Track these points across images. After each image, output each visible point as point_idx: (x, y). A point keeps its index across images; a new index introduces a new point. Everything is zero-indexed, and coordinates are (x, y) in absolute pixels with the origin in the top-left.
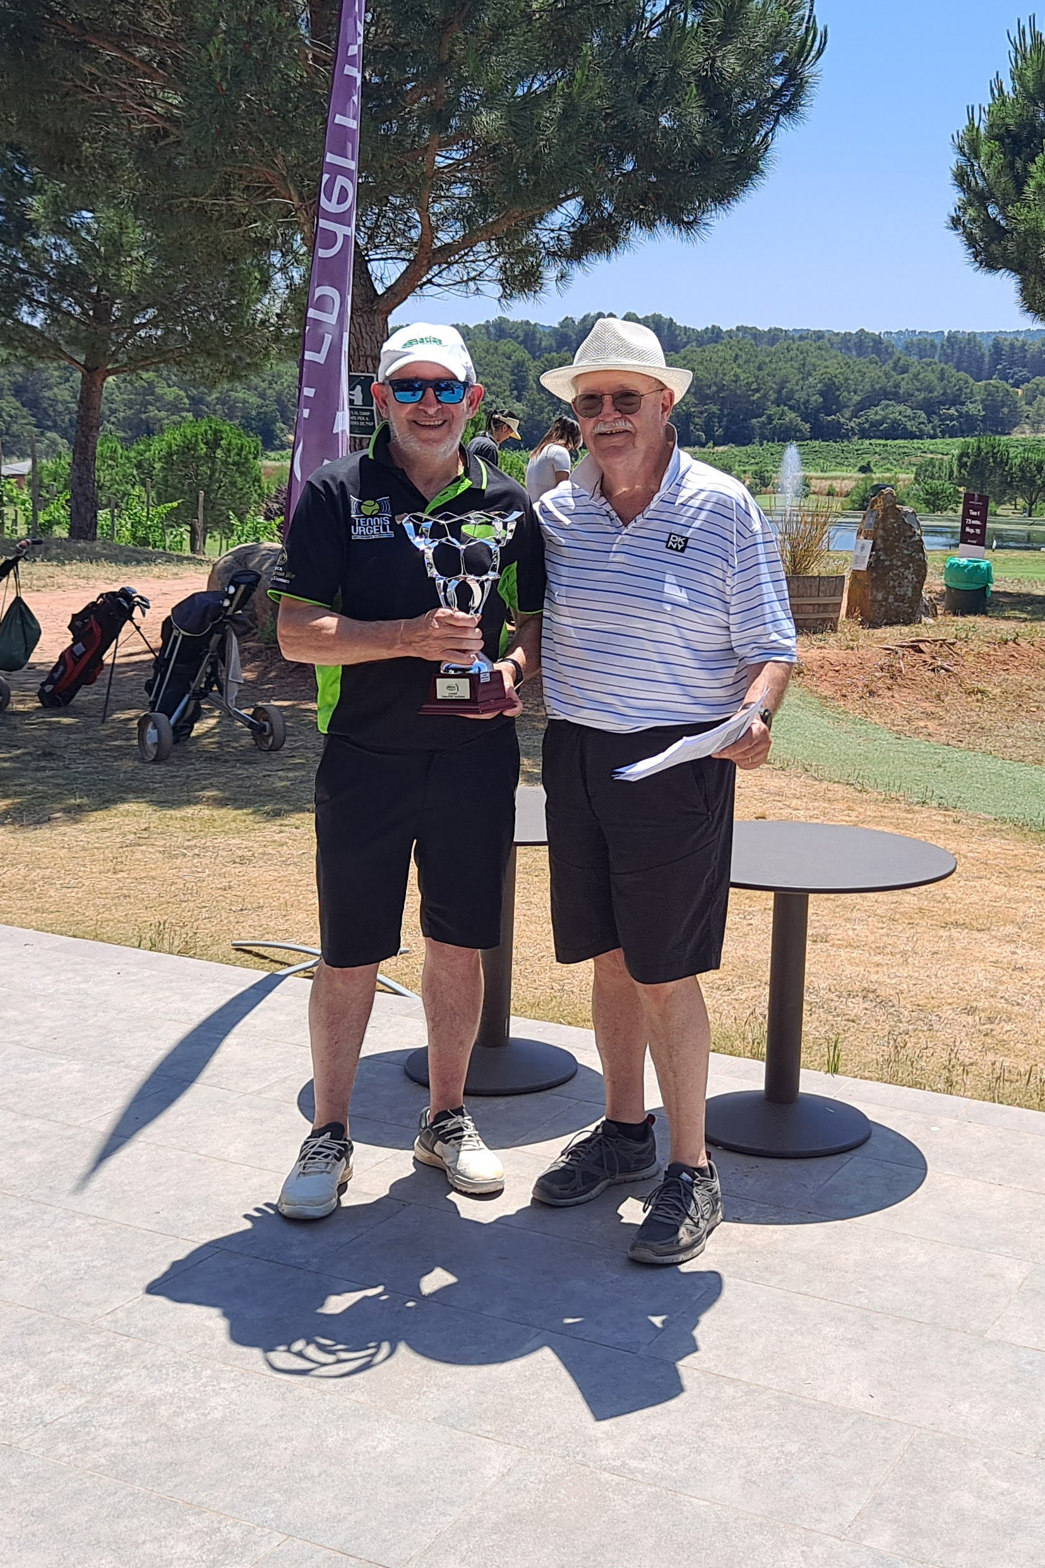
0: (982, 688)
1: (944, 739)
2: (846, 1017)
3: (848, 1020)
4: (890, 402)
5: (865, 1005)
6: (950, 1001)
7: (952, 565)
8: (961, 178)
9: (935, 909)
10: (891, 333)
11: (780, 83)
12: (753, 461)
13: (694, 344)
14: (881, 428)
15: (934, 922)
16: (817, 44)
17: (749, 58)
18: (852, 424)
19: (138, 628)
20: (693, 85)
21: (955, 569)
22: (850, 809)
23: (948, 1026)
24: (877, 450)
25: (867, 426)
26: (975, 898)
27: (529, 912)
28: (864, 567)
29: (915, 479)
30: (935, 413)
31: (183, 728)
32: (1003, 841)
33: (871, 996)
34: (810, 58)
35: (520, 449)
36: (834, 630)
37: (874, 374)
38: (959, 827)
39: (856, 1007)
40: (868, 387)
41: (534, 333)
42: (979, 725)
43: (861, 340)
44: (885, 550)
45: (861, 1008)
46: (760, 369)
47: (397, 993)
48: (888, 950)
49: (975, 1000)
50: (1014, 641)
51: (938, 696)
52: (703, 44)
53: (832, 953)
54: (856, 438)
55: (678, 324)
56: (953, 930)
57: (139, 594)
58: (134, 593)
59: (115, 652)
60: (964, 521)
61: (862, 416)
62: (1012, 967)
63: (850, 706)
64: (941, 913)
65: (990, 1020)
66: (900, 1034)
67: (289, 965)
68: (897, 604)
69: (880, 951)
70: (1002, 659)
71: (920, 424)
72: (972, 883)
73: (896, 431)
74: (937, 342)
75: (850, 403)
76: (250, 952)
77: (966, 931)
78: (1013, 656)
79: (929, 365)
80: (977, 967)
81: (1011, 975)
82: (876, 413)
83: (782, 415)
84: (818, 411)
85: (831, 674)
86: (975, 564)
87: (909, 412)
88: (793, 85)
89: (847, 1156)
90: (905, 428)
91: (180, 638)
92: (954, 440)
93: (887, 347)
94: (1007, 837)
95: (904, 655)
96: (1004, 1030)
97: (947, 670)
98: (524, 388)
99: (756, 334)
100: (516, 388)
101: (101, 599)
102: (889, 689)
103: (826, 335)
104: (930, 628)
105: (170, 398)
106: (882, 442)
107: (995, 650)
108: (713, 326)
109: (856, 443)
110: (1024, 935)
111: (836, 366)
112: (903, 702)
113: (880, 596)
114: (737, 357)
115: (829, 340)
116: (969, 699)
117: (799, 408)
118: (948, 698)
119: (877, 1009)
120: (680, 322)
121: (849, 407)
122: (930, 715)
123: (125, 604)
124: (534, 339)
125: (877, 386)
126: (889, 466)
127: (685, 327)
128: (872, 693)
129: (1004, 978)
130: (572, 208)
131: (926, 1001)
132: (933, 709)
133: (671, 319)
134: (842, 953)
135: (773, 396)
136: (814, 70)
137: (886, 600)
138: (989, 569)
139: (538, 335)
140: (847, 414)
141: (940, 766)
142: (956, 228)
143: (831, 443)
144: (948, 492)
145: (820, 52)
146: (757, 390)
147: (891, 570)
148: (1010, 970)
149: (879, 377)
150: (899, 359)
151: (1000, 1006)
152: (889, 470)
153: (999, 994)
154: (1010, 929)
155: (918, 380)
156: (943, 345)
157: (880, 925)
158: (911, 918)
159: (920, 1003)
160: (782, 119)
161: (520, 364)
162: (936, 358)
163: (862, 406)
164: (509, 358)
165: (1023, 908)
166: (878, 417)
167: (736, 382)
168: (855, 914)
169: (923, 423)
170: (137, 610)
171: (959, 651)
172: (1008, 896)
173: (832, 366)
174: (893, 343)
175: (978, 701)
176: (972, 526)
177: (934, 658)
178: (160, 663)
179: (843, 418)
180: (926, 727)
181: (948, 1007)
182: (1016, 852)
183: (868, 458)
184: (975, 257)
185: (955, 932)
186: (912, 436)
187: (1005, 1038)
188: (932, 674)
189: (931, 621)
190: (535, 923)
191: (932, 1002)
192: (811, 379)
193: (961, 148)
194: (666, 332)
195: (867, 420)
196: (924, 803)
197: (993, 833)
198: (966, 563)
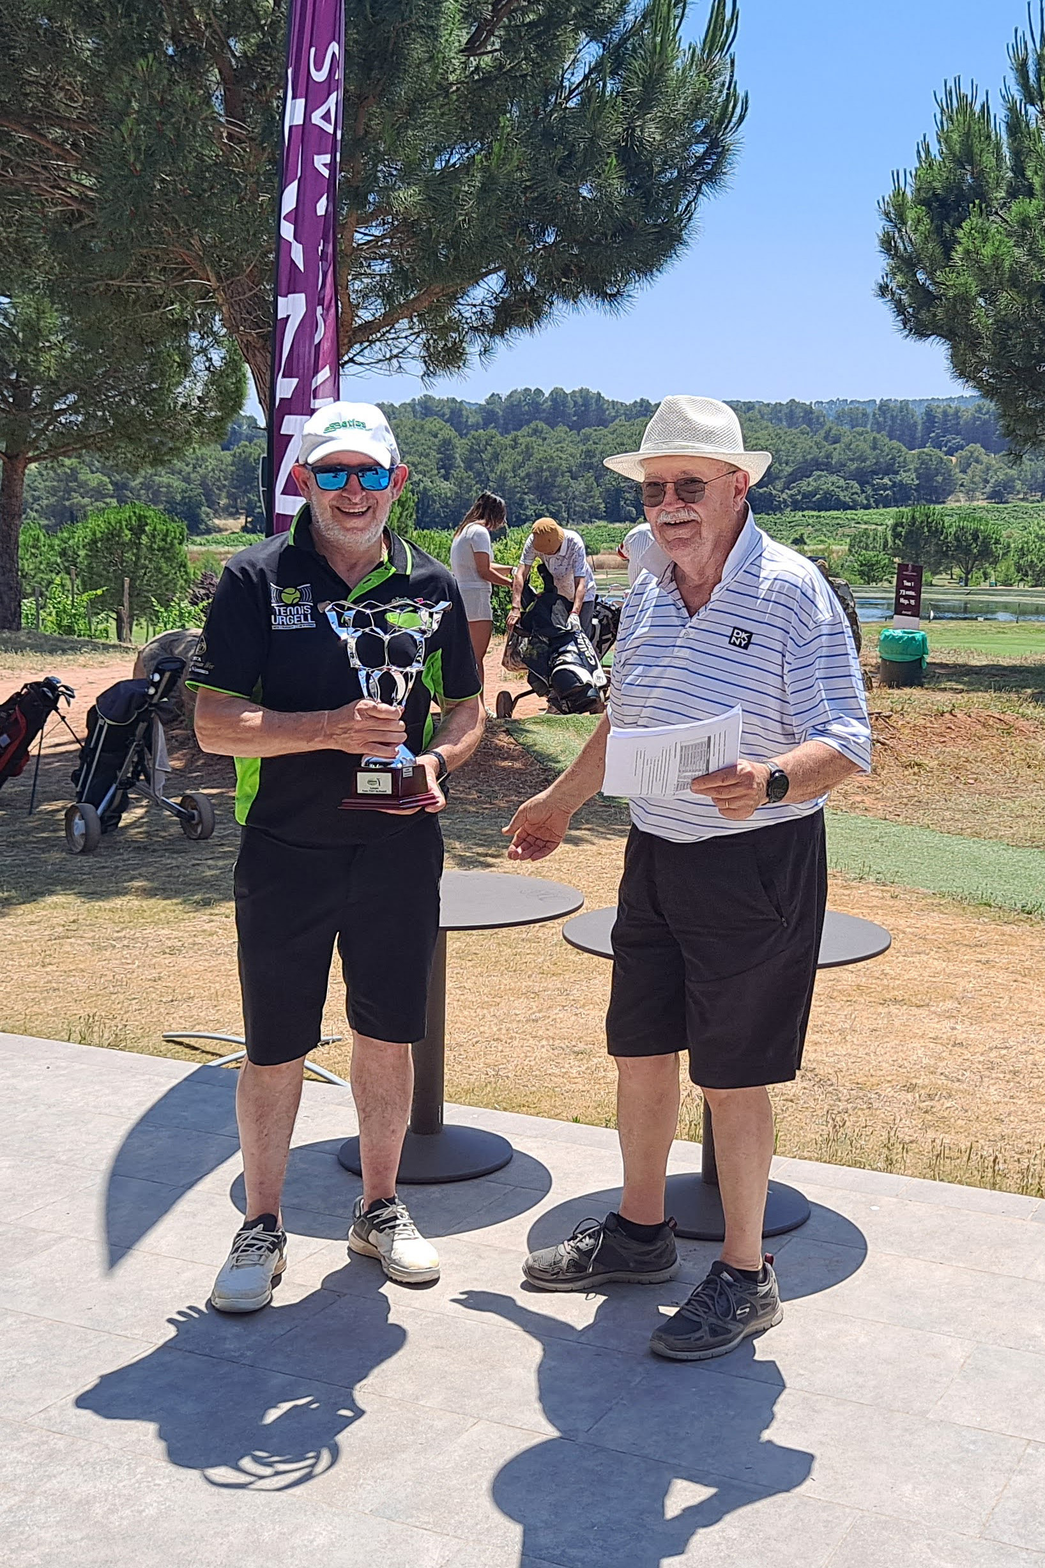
0: (918, 761)
1: (881, 814)
2: (785, 1097)
3: (786, 1100)
4: (823, 473)
5: (804, 1084)
6: (889, 1078)
7: (887, 637)
8: (888, 245)
9: (873, 986)
10: (822, 403)
11: (702, 150)
13: (623, 417)
14: (814, 499)
15: (872, 999)
16: (738, 110)
17: (669, 126)
18: (784, 496)
19: (63, 718)
20: (613, 155)
21: (889, 641)
23: (888, 1104)
24: (810, 521)
25: (799, 497)
26: (914, 974)
27: (462, 997)
29: (850, 551)
30: (868, 483)
31: (112, 817)
32: (941, 916)
33: (809, 1075)
34: (732, 125)
35: (449, 528)
37: (806, 444)
38: (897, 903)
40: (800, 458)
41: (461, 410)
42: (916, 799)
43: (791, 411)
45: (800, 1086)
47: (330, 1082)
48: (826, 1028)
49: (915, 1077)
50: (951, 713)
52: (622, 113)
54: (789, 509)
55: (606, 398)
56: (891, 1007)
57: (63, 683)
58: (58, 682)
59: (40, 743)
60: (898, 592)
61: (794, 487)
62: (952, 1043)
64: (879, 989)
65: (930, 1097)
66: (839, 1113)
67: (221, 1056)
69: (817, 1029)
70: (938, 731)
71: (853, 494)
72: (910, 959)
73: (829, 502)
74: (869, 411)
75: (781, 475)
76: (180, 1043)
77: (905, 1007)
78: (949, 728)
79: (861, 434)
80: (916, 1043)
81: (951, 1051)
82: (809, 484)
86: (910, 636)
87: (842, 482)
88: (714, 154)
89: (786, 1237)
90: (838, 499)
91: (106, 727)
92: (888, 510)
93: (818, 418)
94: (946, 911)
96: (945, 1107)
97: (883, 744)
98: (451, 466)
100: (443, 467)
101: (25, 690)
103: (757, 406)
105: (93, 484)
106: (815, 513)
107: (931, 722)
108: (642, 399)
109: (789, 515)
110: (964, 1010)
111: (767, 437)
115: (760, 412)
116: (906, 773)
118: (885, 772)
119: (816, 1088)
120: (608, 396)
121: (781, 478)
122: (866, 790)
123: (50, 694)
124: (461, 416)
125: (809, 457)
126: (823, 538)
127: (613, 401)
129: (944, 1054)
130: (494, 282)
131: (865, 1078)
132: (870, 784)
133: (599, 394)
136: (737, 136)
138: (924, 640)
139: (464, 413)
140: (779, 484)
141: (877, 841)
142: (883, 296)
144: (882, 563)
145: (742, 118)
148: (949, 1046)
149: (811, 448)
150: (831, 429)
151: (940, 1082)
152: (822, 541)
153: (939, 1071)
154: (950, 1004)
155: (850, 450)
156: (874, 415)
158: (849, 995)
159: (859, 1081)
160: (704, 187)
161: (447, 443)
162: (869, 426)
163: (793, 478)
164: (436, 436)
165: (962, 983)
166: (810, 489)
169: (857, 493)
170: (62, 699)
171: (893, 725)
172: (947, 971)
173: (763, 438)
174: (825, 412)
175: (915, 774)
176: (907, 597)
178: (86, 753)
179: (775, 490)
180: (863, 801)
181: (887, 1085)
182: (954, 927)
183: (801, 530)
184: (905, 324)
185: (893, 1009)
186: (846, 507)
187: (945, 1114)
190: (469, 1008)
191: (871, 1080)
193: (887, 214)
194: (594, 407)
195: (799, 492)
196: (861, 878)
197: (932, 907)
198: (901, 634)
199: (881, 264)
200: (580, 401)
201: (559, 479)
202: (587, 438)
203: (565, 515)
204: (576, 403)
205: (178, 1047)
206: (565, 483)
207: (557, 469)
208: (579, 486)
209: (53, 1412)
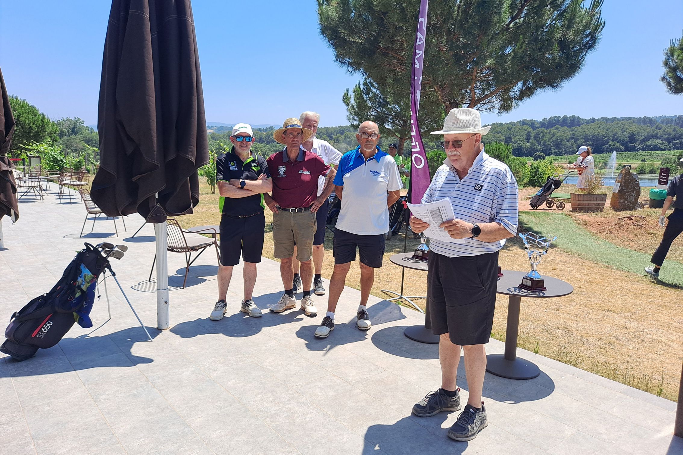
0: (654, 232)
1: (634, 249)
2: (555, 336)
3: (555, 337)
4: (654, 139)
6: (593, 335)
7: (652, 191)
8: (666, 64)
9: (602, 304)
10: (656, 117)
11: (588, 40)
12: (603, 159)
13: (586, 123)
14: (650, 147)
15: (600, 309)
16: (602, 25)
17: (577, 33)
18: (639, 146)
20: (556, 44)
21: (653, 193)
22: (588, 269)
23: (590, 343)
24: (648, 154)
25: (645, 147)
26: (620, 302)
28: (617, 192)
29: (661, 164)
30: (671, 142)
33: (566, 330)
34: (598, 31)
35: (527, 156)
36: (601, 211)
37: (649, 130)
38: (627, 278)
39: (559, 333)
40: (646, 134)
41: (534, 123)
42: (650, 245)
43: (645, 120)
44: (624, 186)
45: (561, 333)
46: (607, 130)
47: (417, 310)
48: (579, 316)
49: (603, 336)
51: (636, 234)
52: (561, 31)
53: (558, 314)
60: (660, 177)
61: (643, 144)
62: (623, 327)
63: (602, 236)
64: (604, 305)
65: (606, 344)
67: (393, 298)
68: (628, 204)
69: (576, 316)
71: (665, 146)
72: (621, 297)
73: (655, 148)
74: (674, 119)
75: (639, 140)
76: (384, 293)
77: (611, 313)
79: (669, 127)
80: (609, 325)
82: (649, 143)
83: (614, 144)
84: (627, 142)
85: (597, 225)
86: (662, 191)
87: (661, 142)
88: (593, 40)
89: (527, 381)
90: (659, 147)
92: (678, 151)
93: (654, 122)
95: (625, 220)
96: (610, 348)
97: (641, 226)
98: (530, 139)
99: (607, 120)
100: (527, 139)
102: (618, 231)
103: (632, 119)
104: (639, 212)
105: (431, 145)
106: (651, 152)
108: (593, 118)
109: (641, 152)
110: (633, 317)
111: (635, 128)
112: (622, 235)
113: (622, 201)
114: (599, 127)
115: (633, 120)
116: (648, 236)
117: (620, 142)
118: (640, 235)
120: (581, 117)
122: (631, 240)
124: (534, 125)
125: (649, 134)
126: (652, 160)
127: (583, 119)
128: (611, 232)
129: (618, 330)
130: (520, 85)
131: (585, 334)
132: (633, 238)
133: (578, 117)
134: (561, 315)
135: (611, 138)
136: (600, 34)
137: (624, 202)
139: (535, 124)
140: (638, 143)
141: (630, 257)
142: (663, 80)
143: (631, 152)
145: (603, 28)
146: (606, 137)
147: (627, 193)
148: (621, 328)
149: (650, 131)
150: (658, 125)
151: (612, 339)
153: (614, 336)
154: (629, 314)
155: (664, 132)
156: (676, 120)
157: (580, 307)
158: (593, 306)
159: (583, 334)
160: (588, 51)
161: (529, 132)
162: (673, 124)
163: (643, 141)
164: (526, 131)
166: (649, 144)
167: (599, 134)
168: (572, 303)
169: (666, 145)
171: (647, 220)
172: (634, 303)
173: (633, 128)
174: (657, 120)
175: (651, 237)
176: (663, 179)
177: (636, 222)
179: (637, 145)
180: (629, 244)
181: (592, 337)
182: (644, 288)
183: (644, 157)
184: (671, 89)
185: (606, 313)
186: (662, 150)
188: (635, 227)
189: (641, 210)
191: (587, 335)
192: (625, 133)
194: (576, 121)
195: (645, 145)
196: (618, 269)
197: (638, 281)
198: (658, 191)
199: (663, 71)
200: (572, 119)
201: (563, 142)
202: (573, 130)
203: (564, 152)
204: (570, 120)
205: (384, 294)
206: (565, 143)
207: (562, 139)
208: (569, 144)
209: (299, 386)
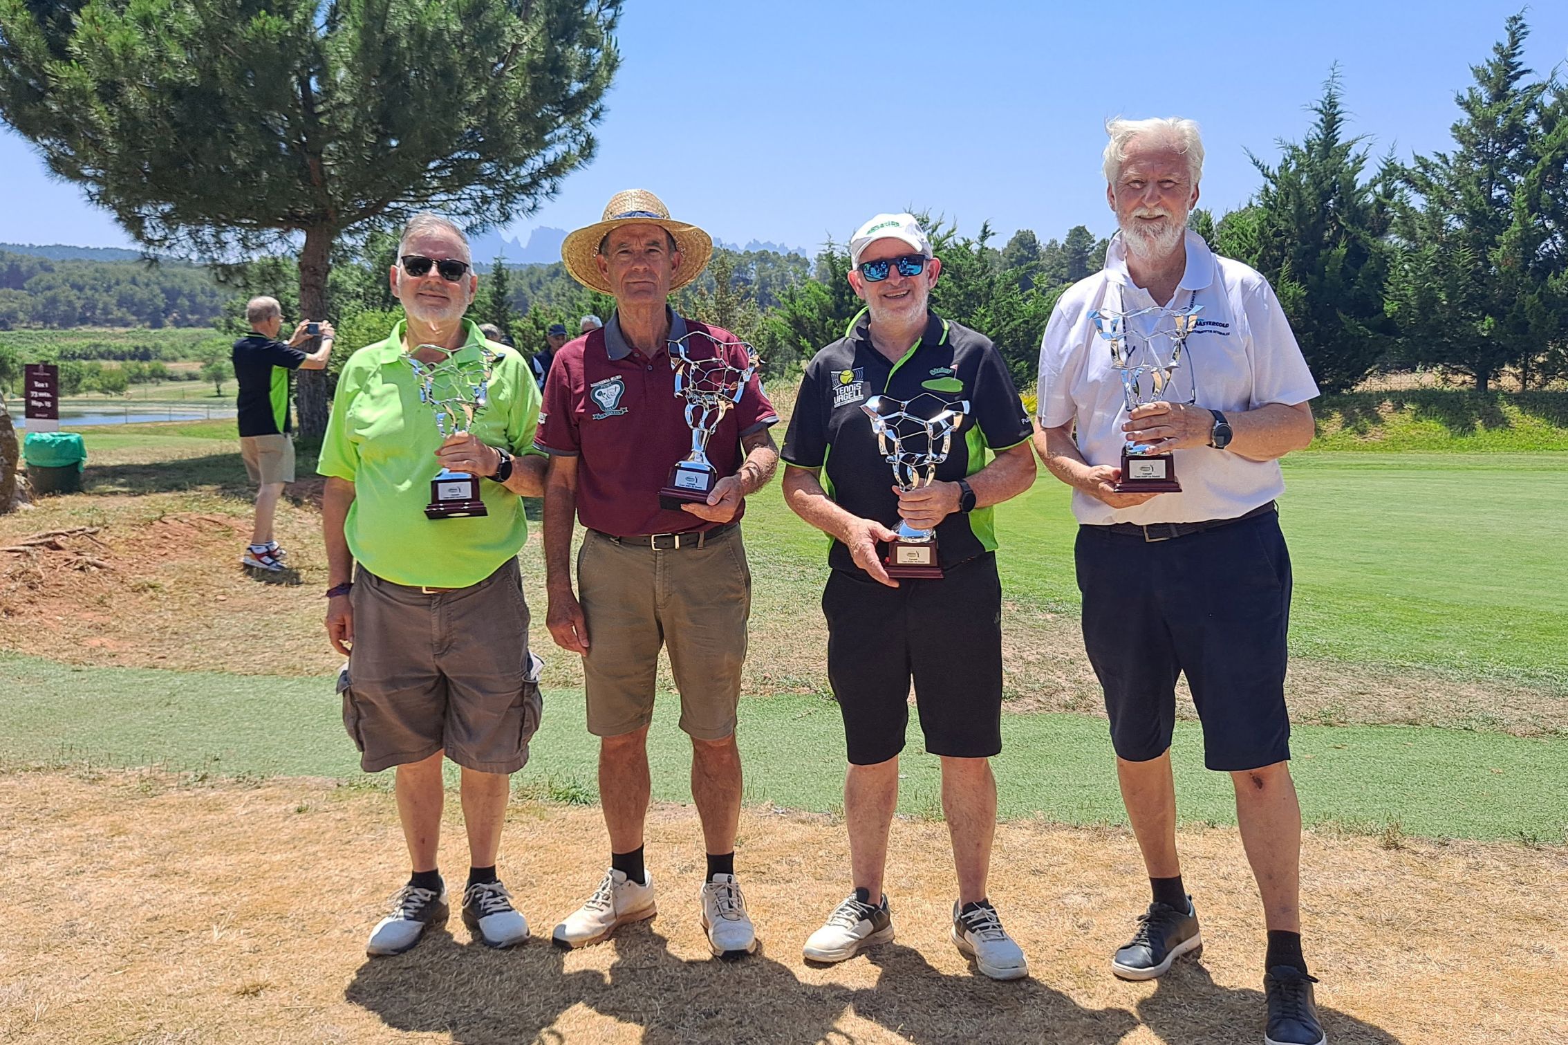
0: (149, 582)
7: (34, 441)
50: (160, 519)
51: (101, 602)
60: (27, 394)
86: (64, 438)
95: (36, 556)
97: (100, 567)
102: (32, 603)
104: (39, 516)
112: (58, 616)
118: (114, 601)
122: (100, 629)
132: (102, 620)
138: (80, 442)
171: (103, 541)
176: (39, 399)
177: (78, 554)
188: (82, 575)
189: (30, 507)
198: (52, 438)
